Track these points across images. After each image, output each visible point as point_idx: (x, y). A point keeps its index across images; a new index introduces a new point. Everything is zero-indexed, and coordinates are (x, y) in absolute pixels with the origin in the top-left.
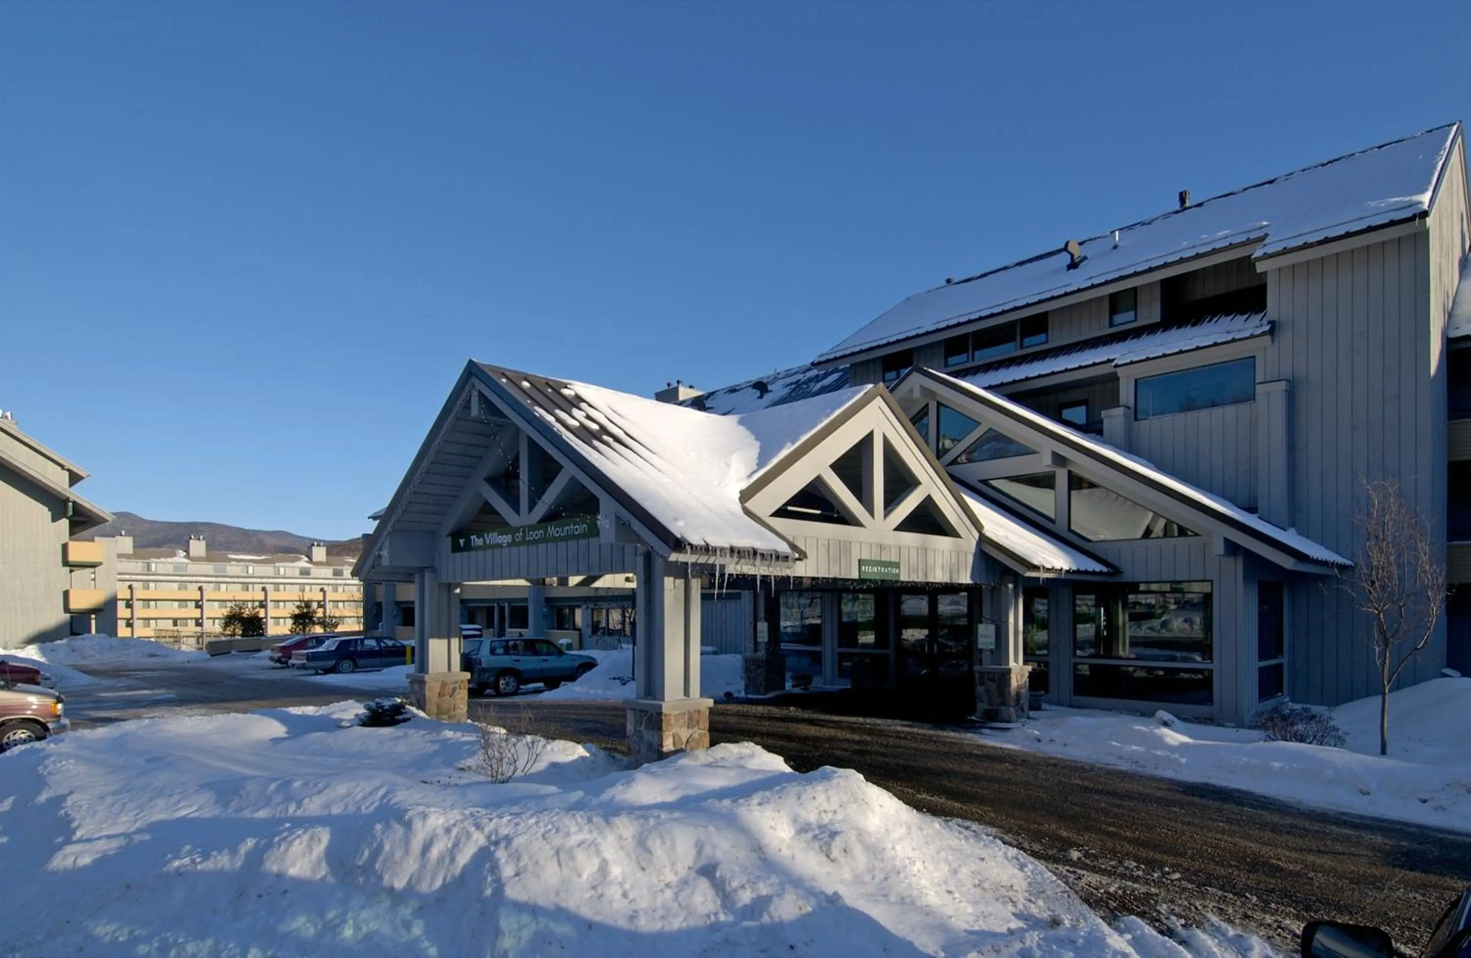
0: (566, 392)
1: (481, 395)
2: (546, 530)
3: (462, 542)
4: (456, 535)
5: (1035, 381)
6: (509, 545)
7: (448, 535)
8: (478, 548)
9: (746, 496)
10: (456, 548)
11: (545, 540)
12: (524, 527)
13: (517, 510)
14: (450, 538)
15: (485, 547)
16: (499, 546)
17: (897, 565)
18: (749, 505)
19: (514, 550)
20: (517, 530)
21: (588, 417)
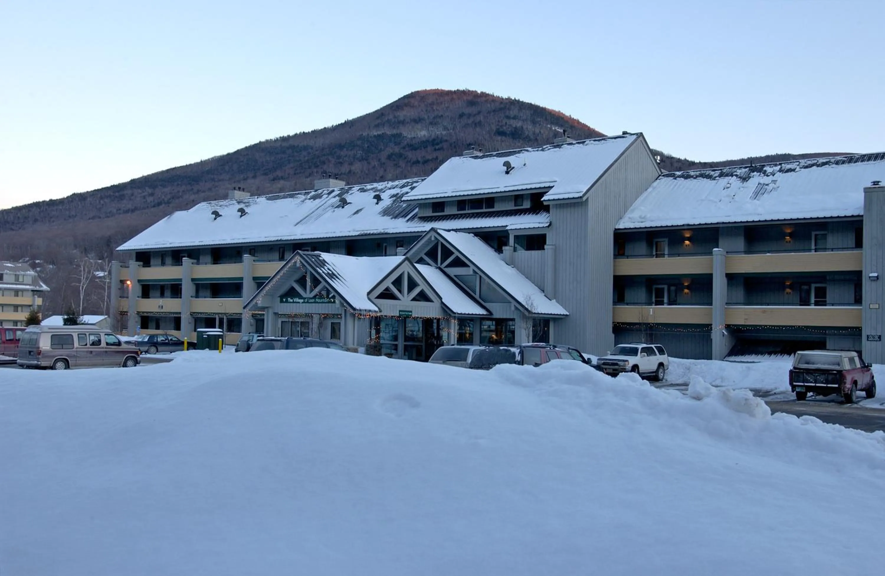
0: (320, 258)
1: (300, 261)
2: (315, 300)
3: (284, 300)
4: (282, 297)
5: (487, 229)
6: (302, 303)
7: (279, 297)
8: (291, 302)
9: (369, 294)
10: (282, 301)
11: (315, 302)
12: (308, 298)
13: (305, 292)
14: (279, 298)
15: (293, 302)
16: (299, 303)
17: (411, 312)
18: (370, 296)
19: (304, 304)
20: (306, 298)
21: (328, 269)
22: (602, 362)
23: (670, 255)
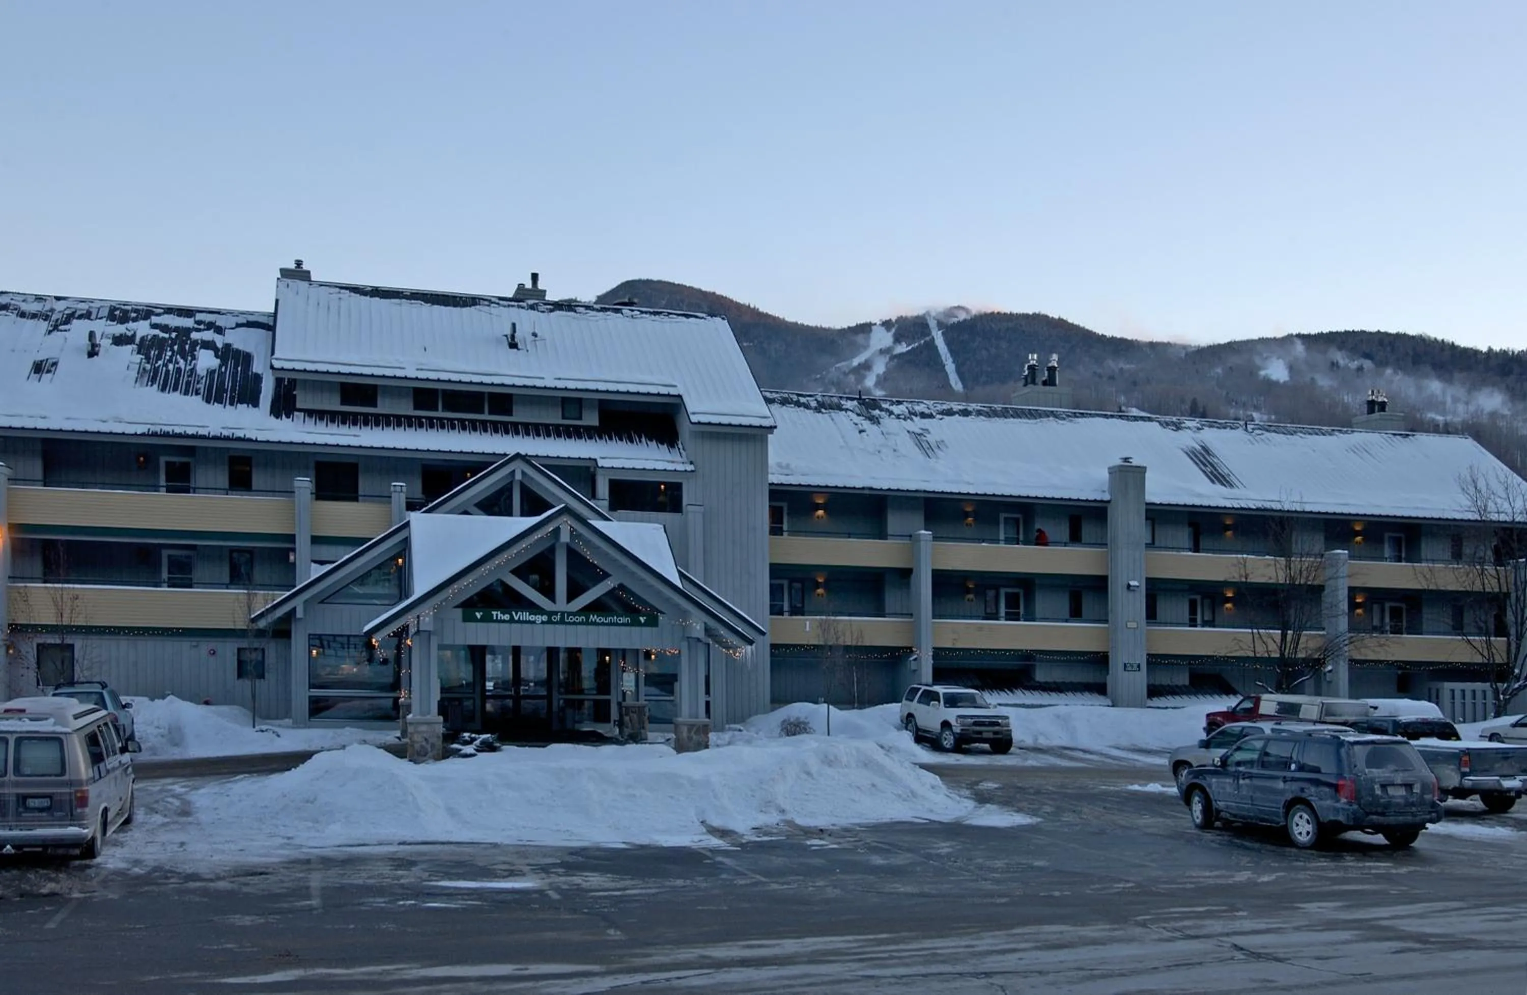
22: (973, 721)
23: (792, 533)
